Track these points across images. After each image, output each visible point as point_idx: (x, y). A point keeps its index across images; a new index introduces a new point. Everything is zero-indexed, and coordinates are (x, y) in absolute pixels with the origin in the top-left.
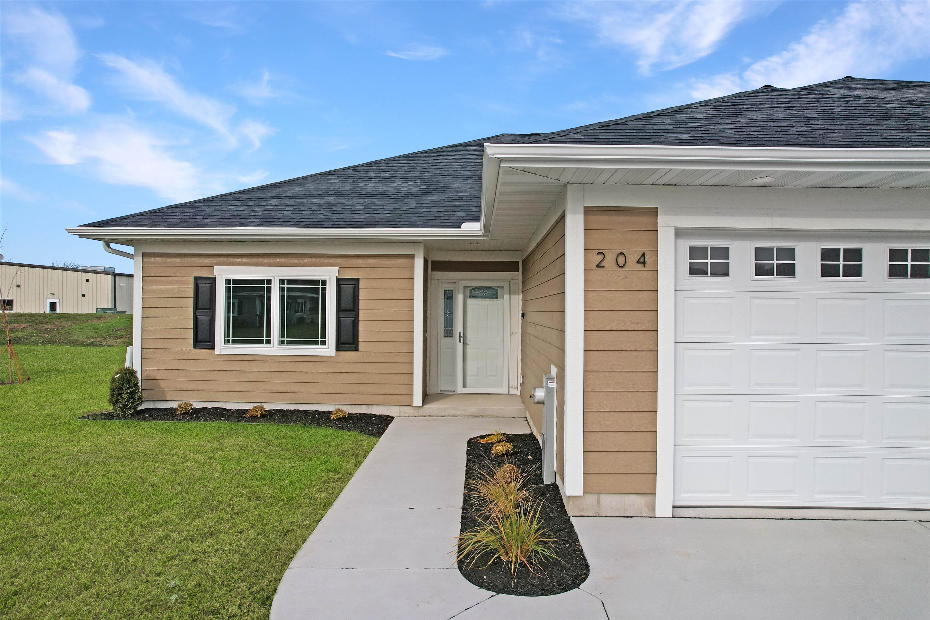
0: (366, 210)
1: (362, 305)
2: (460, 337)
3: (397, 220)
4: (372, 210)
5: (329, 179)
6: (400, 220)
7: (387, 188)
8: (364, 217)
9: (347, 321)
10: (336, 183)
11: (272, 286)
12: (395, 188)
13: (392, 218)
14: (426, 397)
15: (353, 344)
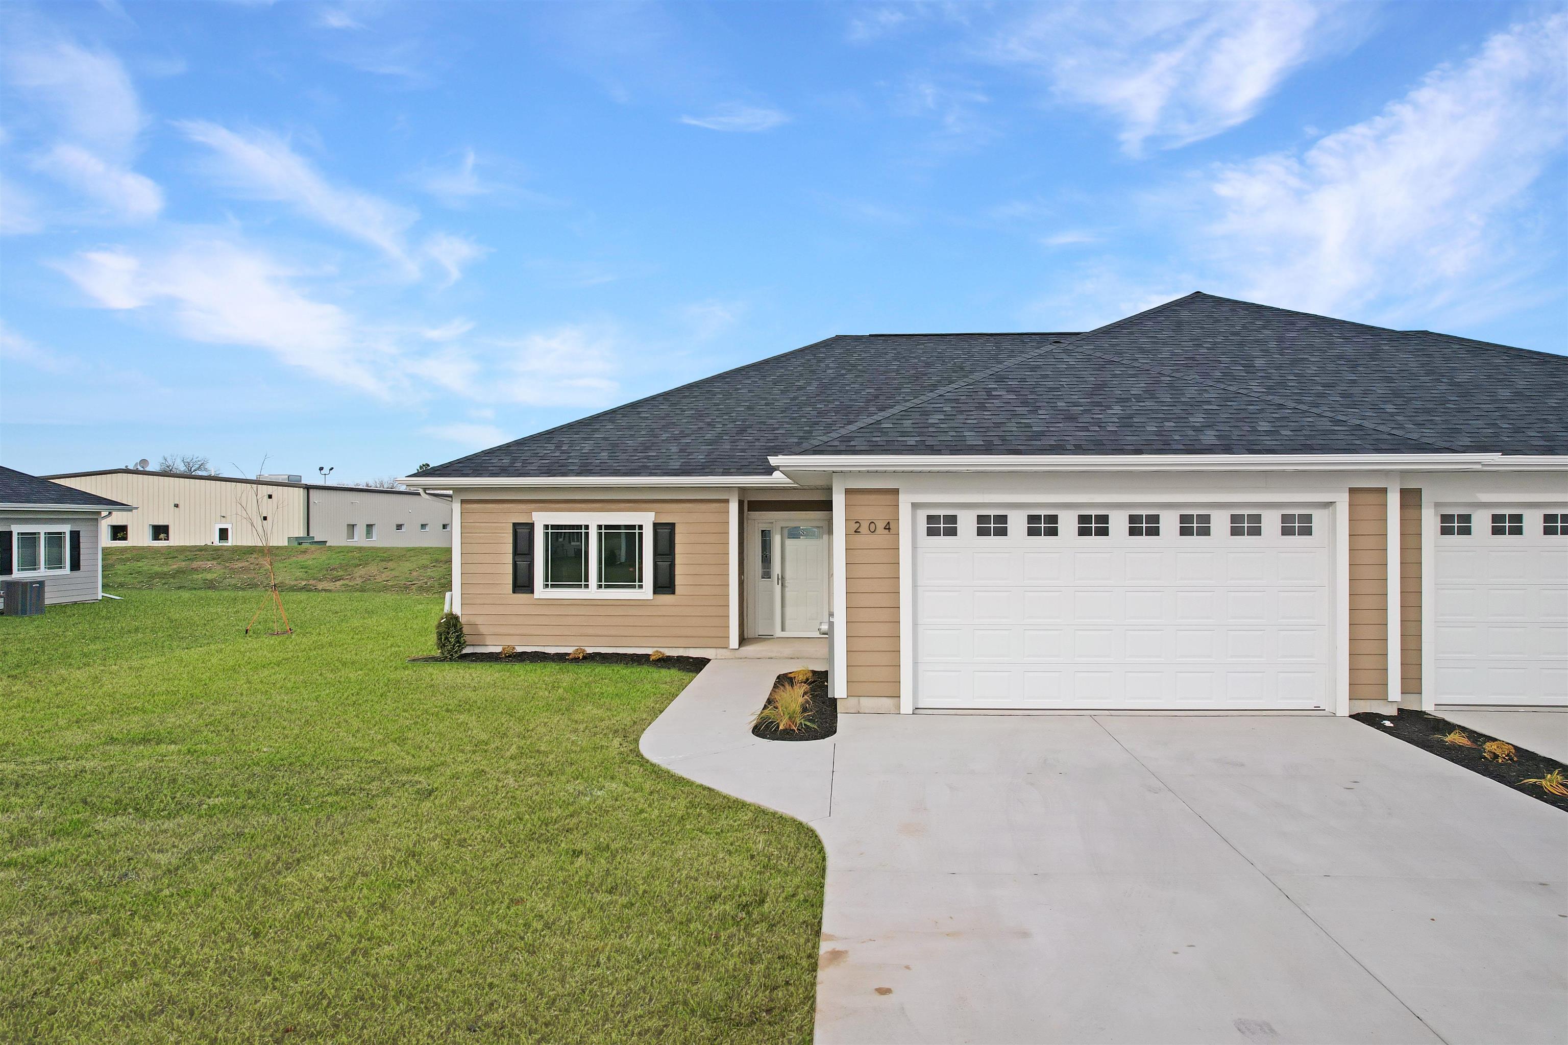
0: (682, 454)
1: (678, 549)
2: (778, 579)
3: (712, 467)
4: (686, 454)
5: (639, 413)
6: (714, 467)
7: (701, 424)
8: (680, 464)
9: (664, 565)
10: (646, 418)
11: (590, 531)
12: (709, 424)
13: (707, 464)
14: (743, 641)
15: (669, 587)
